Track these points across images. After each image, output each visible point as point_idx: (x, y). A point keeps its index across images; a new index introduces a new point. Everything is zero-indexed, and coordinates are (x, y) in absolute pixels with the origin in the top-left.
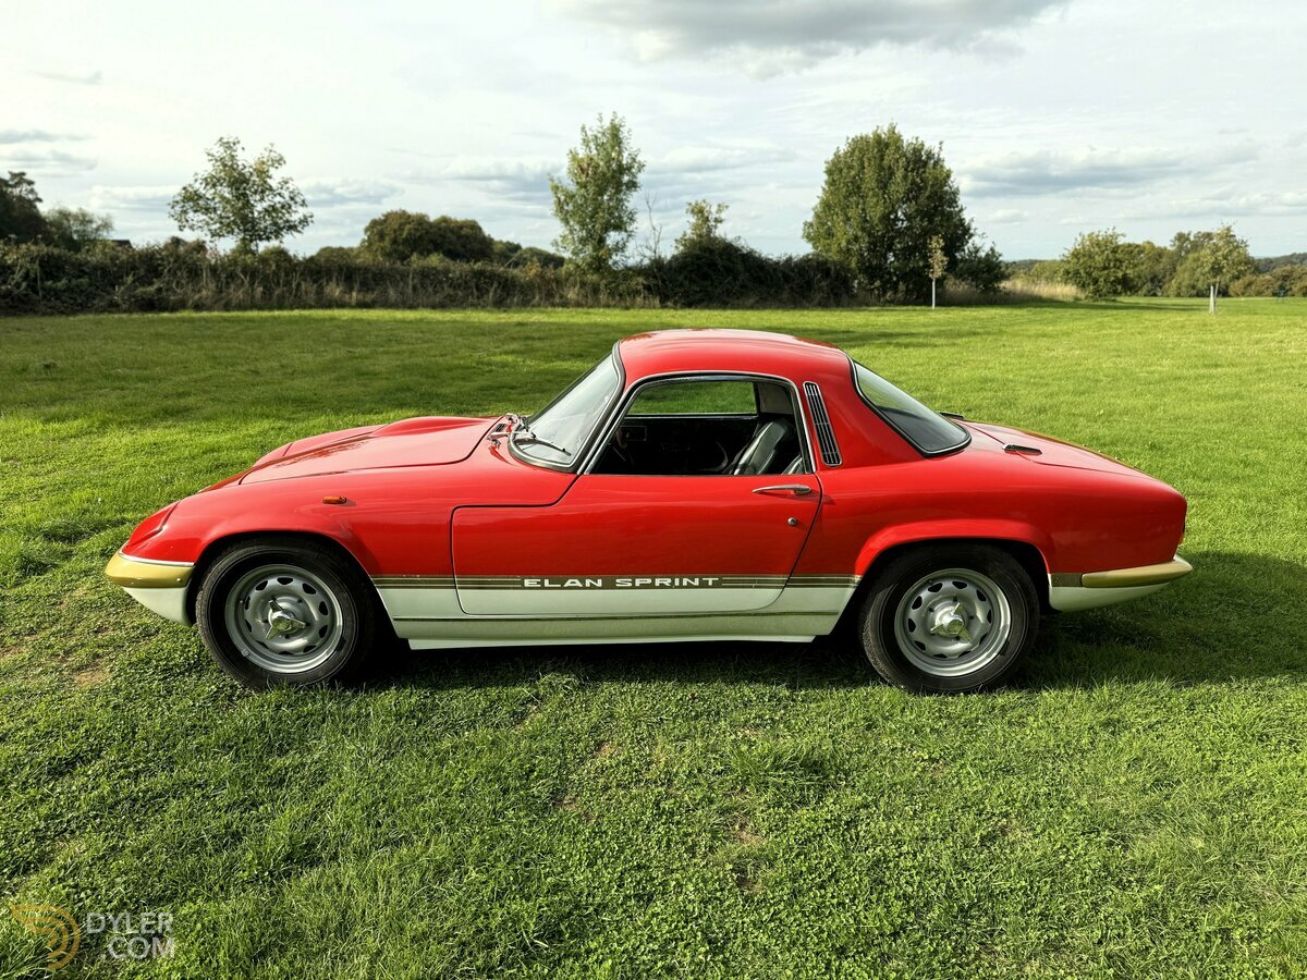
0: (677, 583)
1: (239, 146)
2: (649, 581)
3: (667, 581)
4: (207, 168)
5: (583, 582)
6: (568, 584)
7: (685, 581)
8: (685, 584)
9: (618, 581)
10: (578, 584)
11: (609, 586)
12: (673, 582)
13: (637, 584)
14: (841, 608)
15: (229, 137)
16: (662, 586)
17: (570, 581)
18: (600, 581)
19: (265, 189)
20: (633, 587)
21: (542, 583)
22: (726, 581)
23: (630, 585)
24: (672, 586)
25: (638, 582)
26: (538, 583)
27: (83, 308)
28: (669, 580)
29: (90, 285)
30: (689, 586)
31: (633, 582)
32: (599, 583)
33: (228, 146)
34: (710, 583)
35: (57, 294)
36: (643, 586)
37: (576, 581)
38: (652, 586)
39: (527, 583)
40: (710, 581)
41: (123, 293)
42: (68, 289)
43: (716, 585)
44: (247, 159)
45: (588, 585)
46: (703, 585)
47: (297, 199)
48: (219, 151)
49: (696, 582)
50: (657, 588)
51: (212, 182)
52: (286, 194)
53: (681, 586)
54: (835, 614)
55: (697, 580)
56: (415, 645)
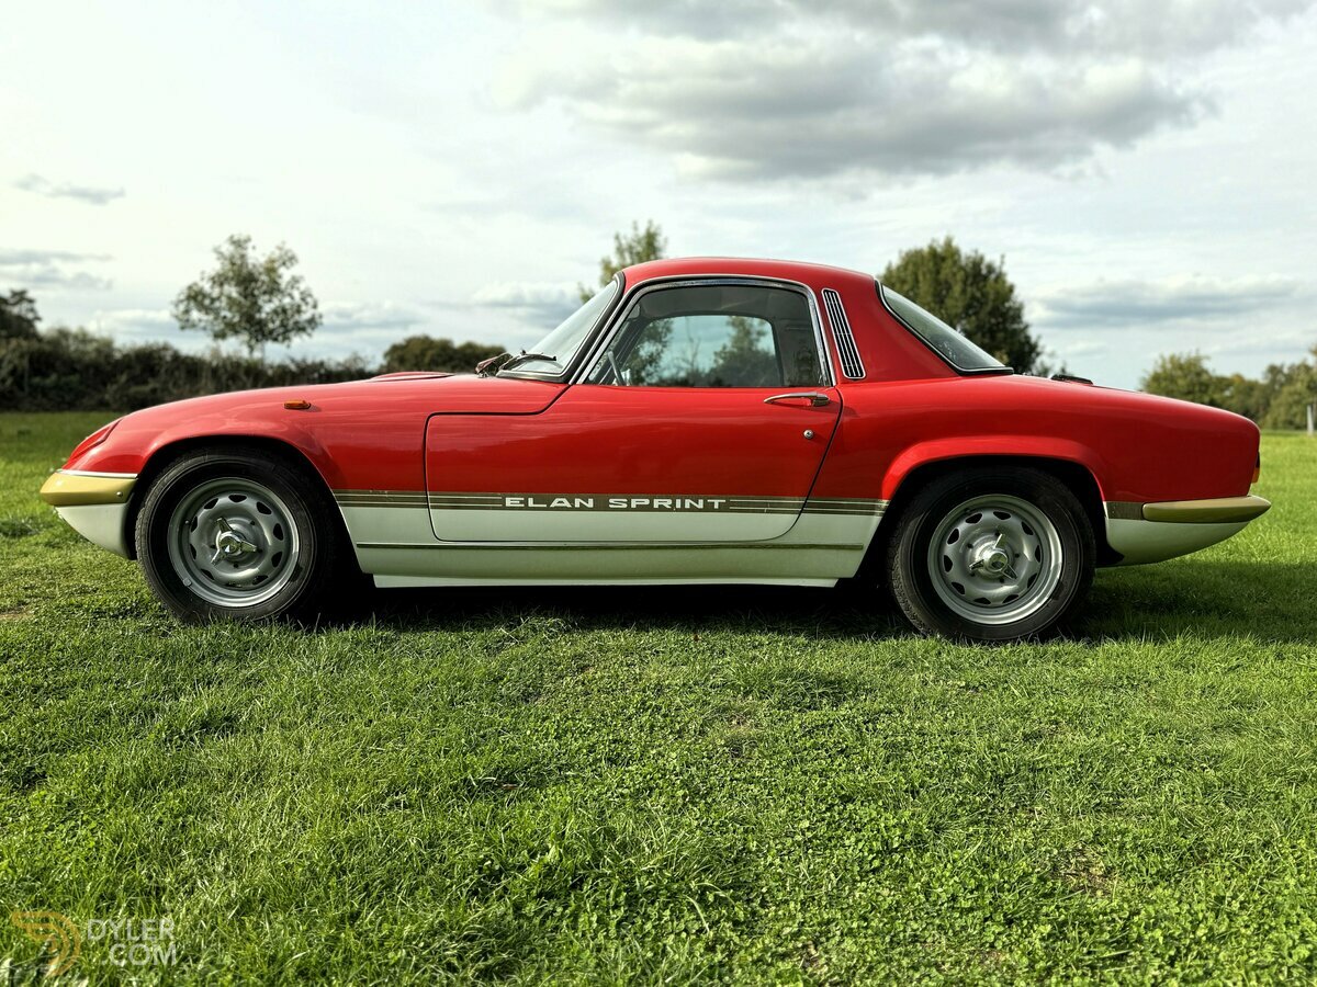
0: (678, 505)
1: (250, 245)
2: (647, 502)
3: (667, 503)
4: (215, 266)
5: (572, 502)
6: (555, 504)
7: (688, 503)
8: (687, 506)
9: (611, 501)
10: (567, 504)
11: (601, 506)
12: (674, 504)
13: (633, 505)
14: (866, 541)
15: (240, 234)
16: (662, 509)
17: (557, 500)
18: (591, 501)
19: (274, 289)
20: (629, 509)
21: (526, 502)
22: (734, 504)
23: (625, 506)
24: (673, 508)
25: (634, 503)
26: (521, 502)
27: (71, 406)
28: (670, 502)
29: (81, 383)
30: (693, 509)
31: (629, 503)
32: (590, 503)
33: (238, 244)
34: (716, 506)
35: (44, 391)
36: (640, 508)
37: (564, 500)
38: (650, 508)
39: (509, 502)
40: (716, 503)
41: (116, 392)
42: (56, 387)
43: (723, 509)
44: (257, 257)
45: (577, 505)
46: (708, 508)
47: (309, 300)
48: (227, 249)
49: (700, 505)
50: (656, 510)
51: (219, 280)
52: (296, 295)
53: (683, 509)
54: (859, 548)
55: (701, 501)
56: (381, 581)
